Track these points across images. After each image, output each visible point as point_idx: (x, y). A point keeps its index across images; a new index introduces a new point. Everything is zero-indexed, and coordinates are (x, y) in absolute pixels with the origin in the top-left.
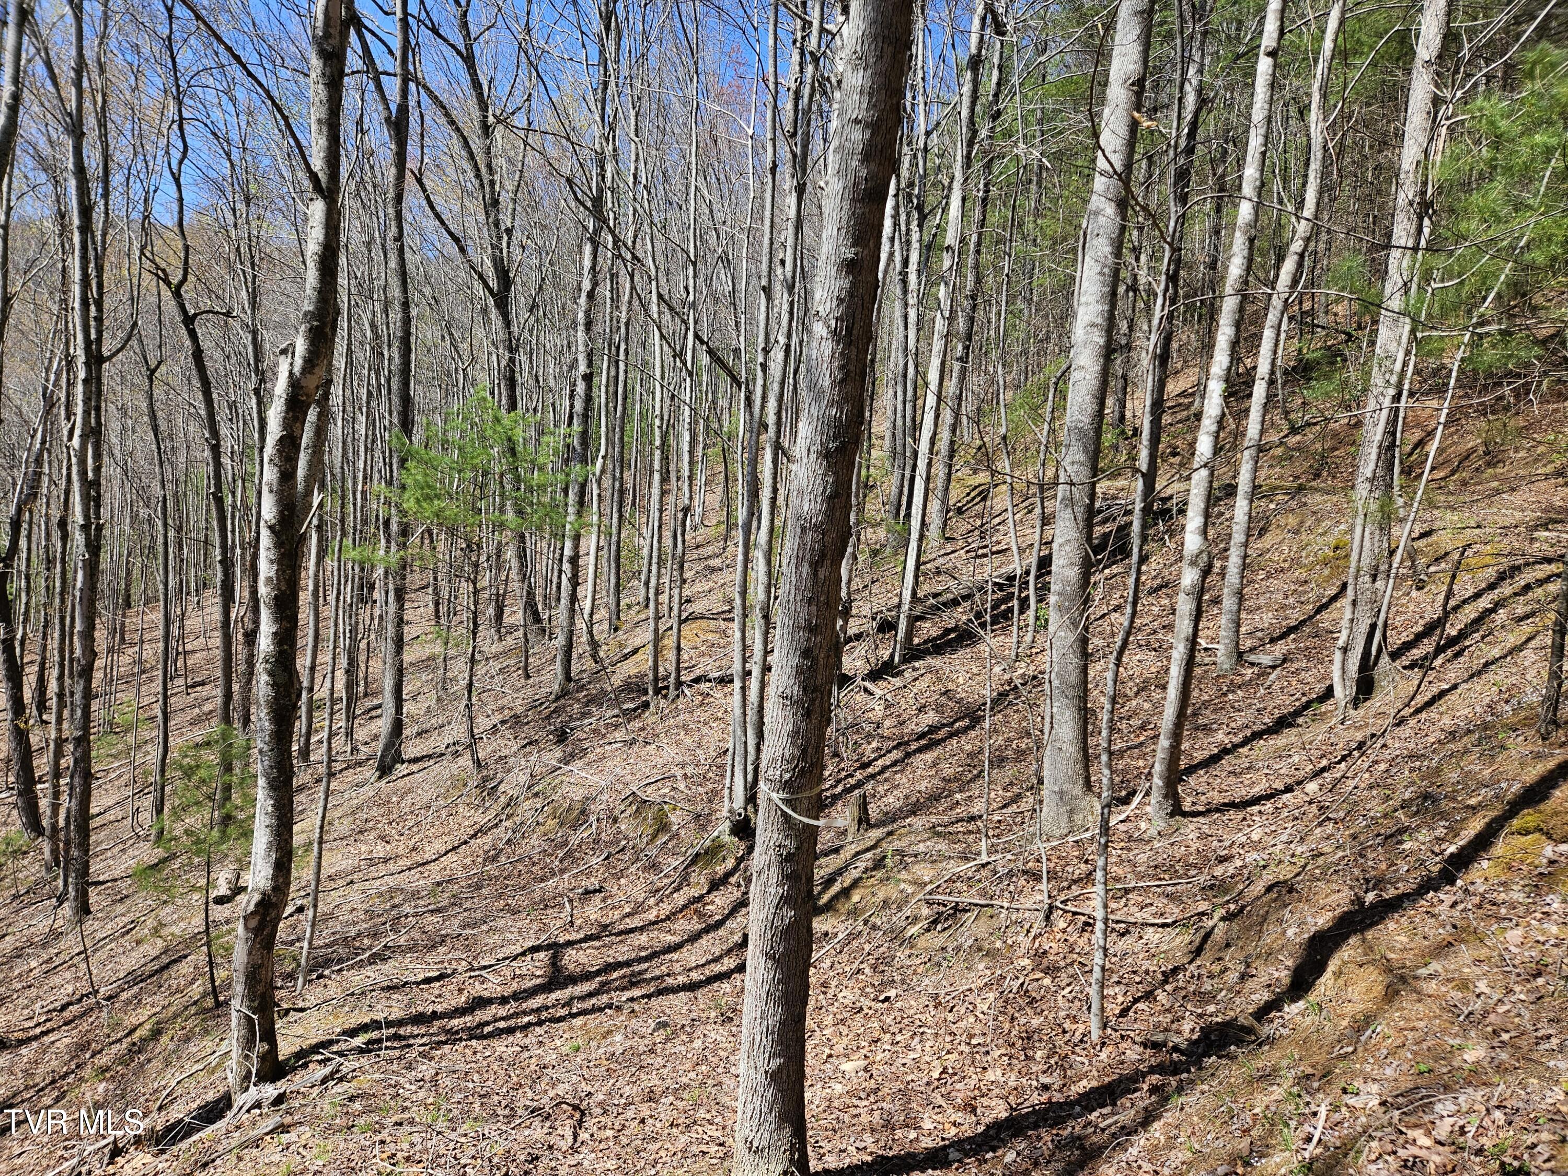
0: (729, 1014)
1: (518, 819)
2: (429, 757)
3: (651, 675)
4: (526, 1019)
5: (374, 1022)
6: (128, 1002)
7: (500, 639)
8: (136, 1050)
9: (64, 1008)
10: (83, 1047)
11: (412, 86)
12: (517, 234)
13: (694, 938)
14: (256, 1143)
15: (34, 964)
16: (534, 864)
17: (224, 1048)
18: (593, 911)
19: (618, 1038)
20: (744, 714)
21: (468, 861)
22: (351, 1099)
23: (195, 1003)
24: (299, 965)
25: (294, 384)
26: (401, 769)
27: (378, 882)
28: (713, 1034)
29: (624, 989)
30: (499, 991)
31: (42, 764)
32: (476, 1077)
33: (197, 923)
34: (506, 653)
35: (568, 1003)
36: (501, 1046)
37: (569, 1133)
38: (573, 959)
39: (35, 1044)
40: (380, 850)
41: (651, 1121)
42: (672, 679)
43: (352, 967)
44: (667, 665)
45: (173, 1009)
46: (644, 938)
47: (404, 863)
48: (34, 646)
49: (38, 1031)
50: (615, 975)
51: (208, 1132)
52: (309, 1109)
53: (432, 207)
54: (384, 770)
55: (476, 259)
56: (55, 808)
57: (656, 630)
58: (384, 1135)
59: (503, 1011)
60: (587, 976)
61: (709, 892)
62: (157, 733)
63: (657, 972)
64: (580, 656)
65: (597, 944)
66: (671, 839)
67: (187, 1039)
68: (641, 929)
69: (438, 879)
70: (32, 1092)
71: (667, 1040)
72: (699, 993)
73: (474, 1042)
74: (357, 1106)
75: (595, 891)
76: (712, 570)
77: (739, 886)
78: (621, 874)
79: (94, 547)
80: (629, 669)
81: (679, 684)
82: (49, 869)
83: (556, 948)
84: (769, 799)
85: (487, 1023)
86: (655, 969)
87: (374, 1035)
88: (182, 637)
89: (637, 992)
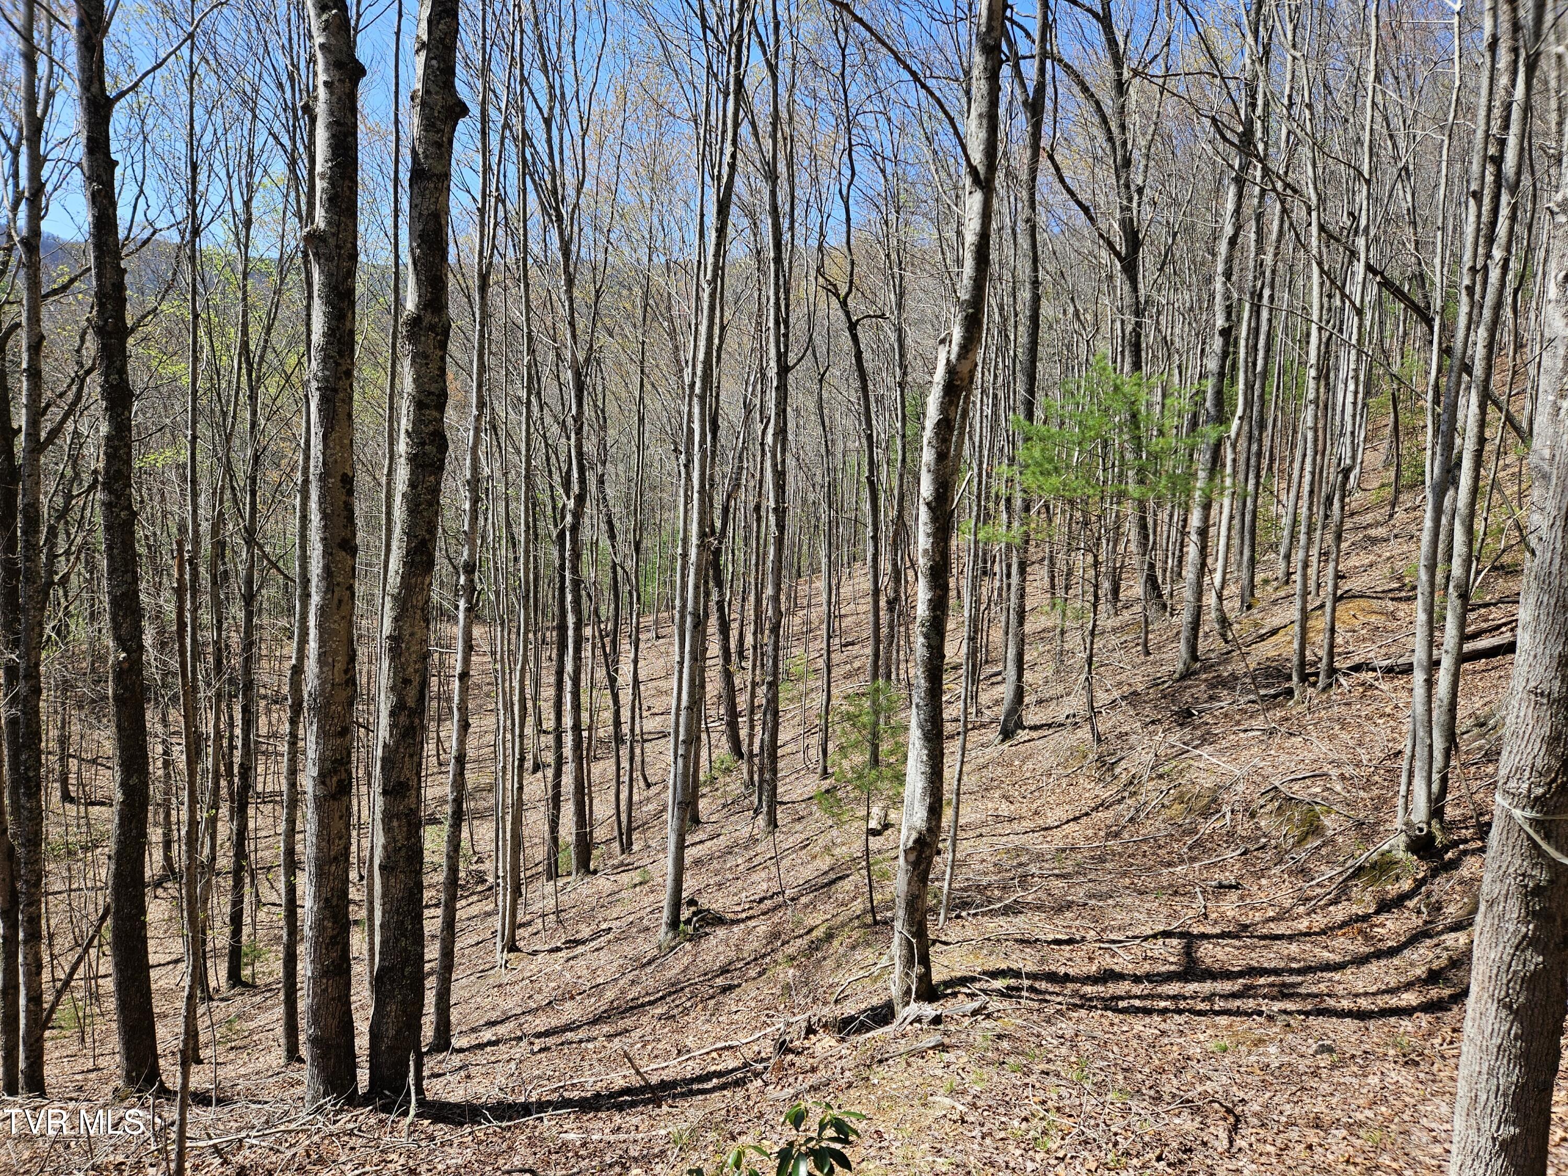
0: (1413, 1056)
1: (1142, 799)
2: (1049, 726)
3: (1295, 660)
4: (1163, 1004)
5: (1010, 969)
6: (806, 906)
7: (1116, 614)
8: (814, 947)
9: (761, 900)
10: (775, 935)
11: (1048, 63)
12: (1147, 191)
13: (1361, 961)
14: (922, 1054)
15: (740, 861)
16: (1160, 847)
17: (884, 961)
18: (1229, 907)
19: (1273, 1050)
20: (1429, 711)
21: (1090, 833)
22: (1000, 1037)
23: (858, 917)
24: (940, 902)
25: (951, 370)
26: (1023, 735)
27: (1005, 839)
28: (1393, 1074)
29: (1273, 998)
30: (1130, 969)
31: (742, 701)
32: (1116, 1049)
33: (857, 848)
34: (1122, 629)
35: (1209, 998)
36: (1138, 1024)
37: (1223, 1135)
38: (1208, 953)
39: (742, 926)
40: (1005, 809)
41: (1320, 1150)
42: (1323, 665)
43: (984, 914)
44: (1318, 648)
45: (840, 918)
46: (1294, 948)
47: (1027, 824)
48: (736, 605)
49: (744, 915)
50: (1262, 981)
51: (878, 1032)
52: (963, 1036)
53: (1062, 180)
54: (1007, 734)
55: (1104, 227)
56: (751, 736)
57: (1303, 610)
58: (1031, 1080)
59: (1137, 990)
60: (1228, 975)
61: (1377, 912)
62: (821, 683)
63: (1314, 989)
64: (1206, 635)
65: (1237, 943)
66: (1324, 844)
67: (853, 948)
68: (1291, 938)
69: (1061, 845)
70: (741, 964)
71: (1333, 1067)
72: (1372, 1024)
73: (1109, 1013)
74: (1005, 1045)
75: (1231, 887)
76: (1374, 541)
77: (1419, 912)
78: (1261, 874)
79: (781, 526)
80: (1266, 650)
81: (1332, 671)
82: (747, 787)
83: (1190, 940)
84: (1510, 817)
85: (1122, 998)
86: (1310, 985)
87: (1012, 982)
88: (838, 602)
89: (1290, 1006)
